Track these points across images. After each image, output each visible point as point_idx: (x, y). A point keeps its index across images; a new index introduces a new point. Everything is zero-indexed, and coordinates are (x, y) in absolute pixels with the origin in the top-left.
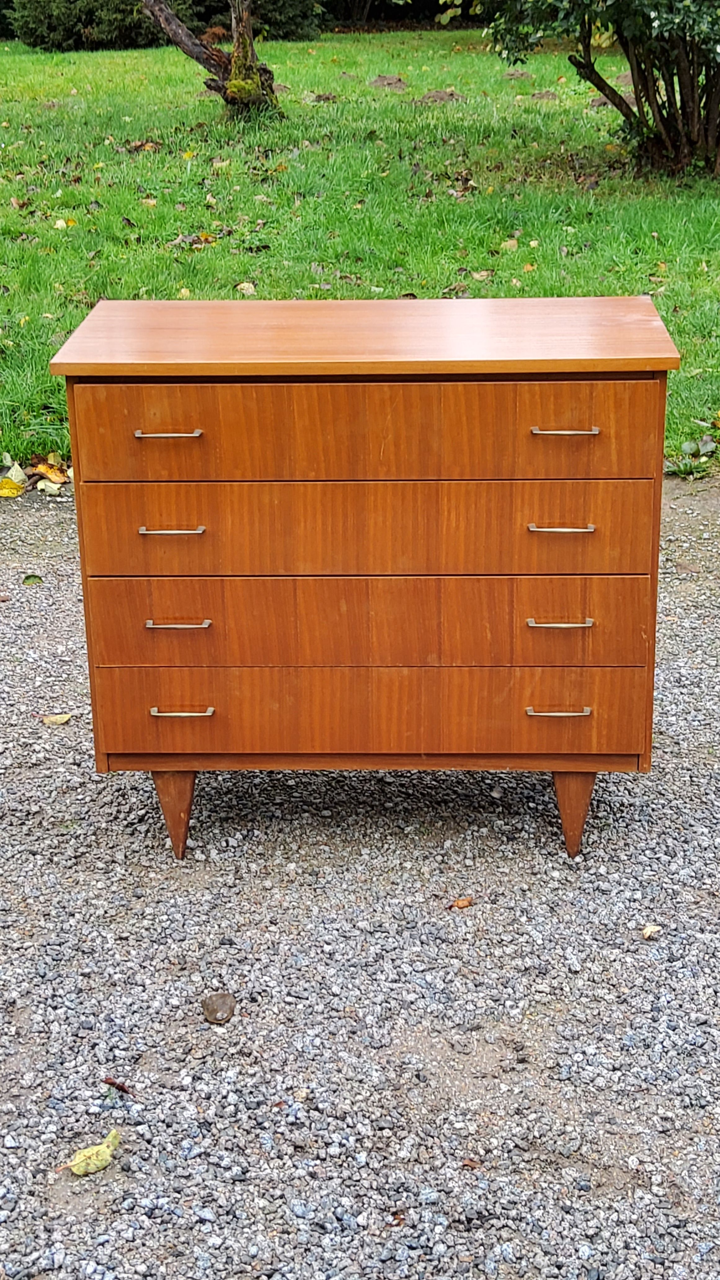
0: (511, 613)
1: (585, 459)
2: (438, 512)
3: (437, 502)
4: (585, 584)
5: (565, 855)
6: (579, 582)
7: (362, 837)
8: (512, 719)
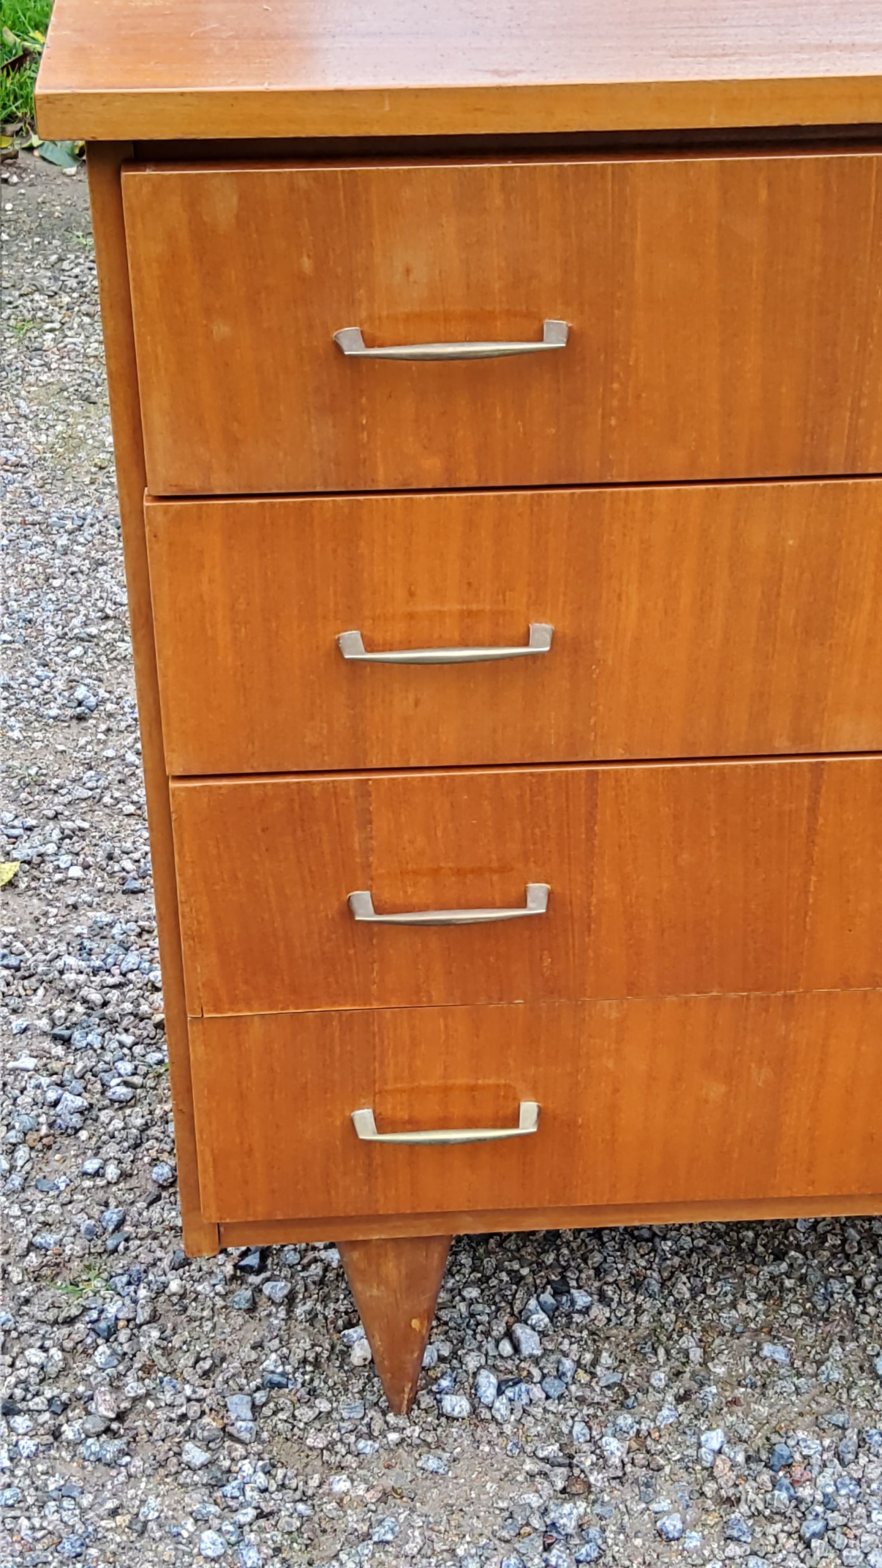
7: (854, 1299)
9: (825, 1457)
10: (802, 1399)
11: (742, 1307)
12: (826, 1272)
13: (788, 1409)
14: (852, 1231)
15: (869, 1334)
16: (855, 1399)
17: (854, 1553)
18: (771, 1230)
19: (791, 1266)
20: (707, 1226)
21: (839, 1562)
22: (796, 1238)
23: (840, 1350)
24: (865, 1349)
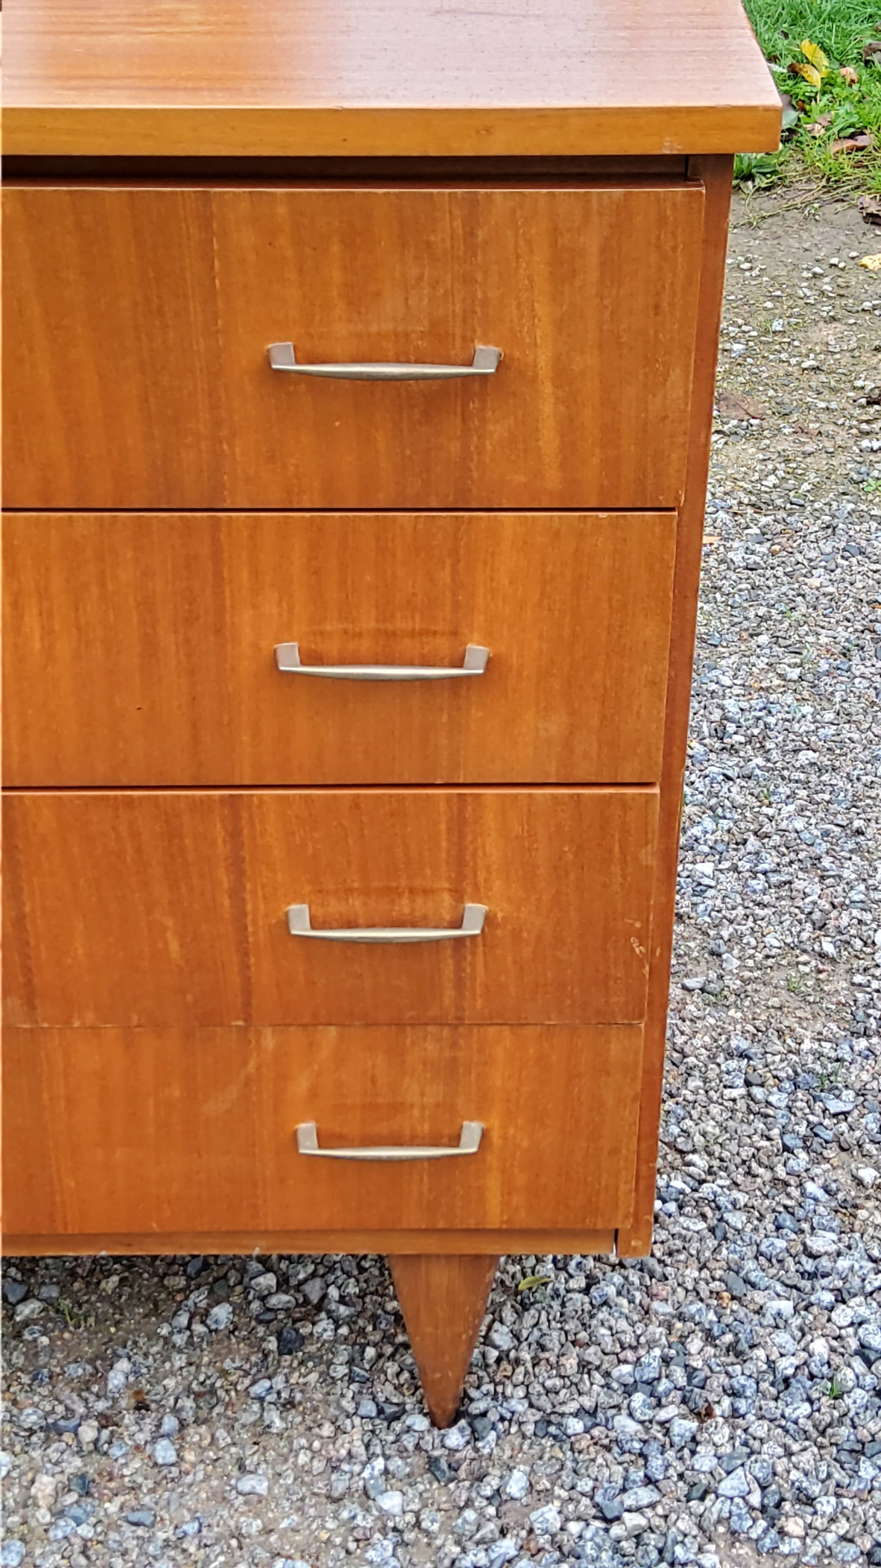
0: (237, 893)
1: (454, 447)
4: (461, 811)
6: (443, 806)
8: (257, 1151)
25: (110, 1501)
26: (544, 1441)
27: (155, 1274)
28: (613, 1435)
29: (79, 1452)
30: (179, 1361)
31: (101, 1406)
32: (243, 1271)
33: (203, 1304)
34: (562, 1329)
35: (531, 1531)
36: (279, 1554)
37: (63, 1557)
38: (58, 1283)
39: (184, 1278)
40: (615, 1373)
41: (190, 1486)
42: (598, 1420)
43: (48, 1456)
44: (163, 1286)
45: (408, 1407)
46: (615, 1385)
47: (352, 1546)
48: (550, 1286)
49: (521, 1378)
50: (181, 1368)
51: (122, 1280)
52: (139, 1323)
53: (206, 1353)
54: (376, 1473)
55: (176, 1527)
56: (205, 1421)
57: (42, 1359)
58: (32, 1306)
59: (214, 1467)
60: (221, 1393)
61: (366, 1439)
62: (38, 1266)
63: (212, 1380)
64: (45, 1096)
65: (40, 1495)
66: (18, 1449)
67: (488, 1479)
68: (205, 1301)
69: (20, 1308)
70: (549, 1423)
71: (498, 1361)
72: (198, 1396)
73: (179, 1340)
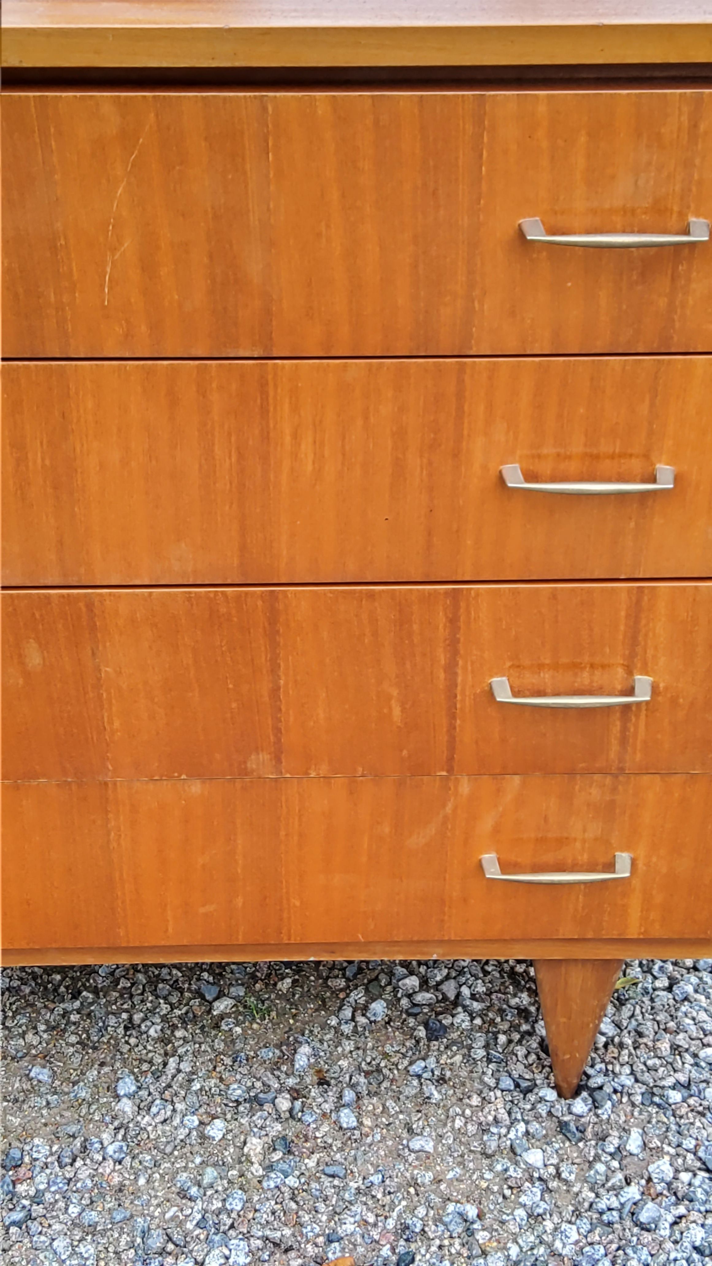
0: (451, 668)
1: (663, 302)
2: (266, 437)
3: (264, 411)
4: (638, 602)
5: (551, 1095)
6: (624, 596)
7: (123, 1032)
8: (447, 876)
9: (49, 1160)
10: (51, 1112)
11: (30, 1037)
12: (109, 1009)
13: (37, 1120)
14: (140, 976)
15: (124, 1061)
16: (94, 1113)
17: (43, 1238)
18: (78, 974)
19: (82, 1003)
20: (27, 970)
21: (29, 1245)
22: (95, 981)
23: (96, 1073)
24: (116, 1073)
25: (308, 1158)
26: (650, 1109)
27: (319, 977)
28: (705, 1103)
29: (278, 1119)
30: (348, 1046)
31: (291, 1082)
32: (391, 974)
33: (362, 1001)
34: (654, 1020)
35: (649, 1180)
36: (449, 1199)
37: (276, 1203)
38: (242, 985)
39: (344, 980)
40: (702, 1054)
41: (370, 1145)
42: (692, 1092)
43: (254, 1122)
44: (328, 986)
45: (538, 1082)
46: (703, 1064)
47: (507, 1192)
48: (640, 985)
49: (626, 1058)
50: (351, 1052)
51: (295, 982)
52: (312, 1015)
53: (369, 1039)
54: (520, 1134)
55: (364, 1178)
56: (376, 1094)
57: (239, 1046)
58: (226, 1003)
59: (388, 1130)
60: (385, 1071)
61: (508, 1107)
62: (225, 971)
63: (377, 1061)
64: (283, 833)
65: (252, 1153)
66: (229, 1116)
67: (609, 1139)
68: (364, 998)
69: (216, 1004)
70: (653, 1094)
71: (606, 1046)
72: (367, 1074)
73: (347, 1029)
